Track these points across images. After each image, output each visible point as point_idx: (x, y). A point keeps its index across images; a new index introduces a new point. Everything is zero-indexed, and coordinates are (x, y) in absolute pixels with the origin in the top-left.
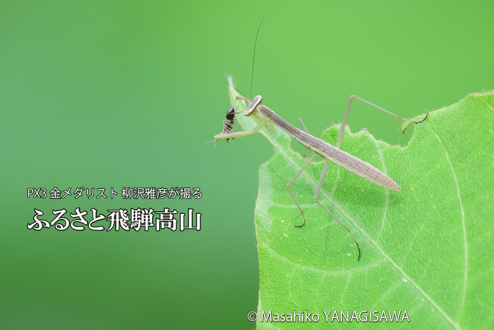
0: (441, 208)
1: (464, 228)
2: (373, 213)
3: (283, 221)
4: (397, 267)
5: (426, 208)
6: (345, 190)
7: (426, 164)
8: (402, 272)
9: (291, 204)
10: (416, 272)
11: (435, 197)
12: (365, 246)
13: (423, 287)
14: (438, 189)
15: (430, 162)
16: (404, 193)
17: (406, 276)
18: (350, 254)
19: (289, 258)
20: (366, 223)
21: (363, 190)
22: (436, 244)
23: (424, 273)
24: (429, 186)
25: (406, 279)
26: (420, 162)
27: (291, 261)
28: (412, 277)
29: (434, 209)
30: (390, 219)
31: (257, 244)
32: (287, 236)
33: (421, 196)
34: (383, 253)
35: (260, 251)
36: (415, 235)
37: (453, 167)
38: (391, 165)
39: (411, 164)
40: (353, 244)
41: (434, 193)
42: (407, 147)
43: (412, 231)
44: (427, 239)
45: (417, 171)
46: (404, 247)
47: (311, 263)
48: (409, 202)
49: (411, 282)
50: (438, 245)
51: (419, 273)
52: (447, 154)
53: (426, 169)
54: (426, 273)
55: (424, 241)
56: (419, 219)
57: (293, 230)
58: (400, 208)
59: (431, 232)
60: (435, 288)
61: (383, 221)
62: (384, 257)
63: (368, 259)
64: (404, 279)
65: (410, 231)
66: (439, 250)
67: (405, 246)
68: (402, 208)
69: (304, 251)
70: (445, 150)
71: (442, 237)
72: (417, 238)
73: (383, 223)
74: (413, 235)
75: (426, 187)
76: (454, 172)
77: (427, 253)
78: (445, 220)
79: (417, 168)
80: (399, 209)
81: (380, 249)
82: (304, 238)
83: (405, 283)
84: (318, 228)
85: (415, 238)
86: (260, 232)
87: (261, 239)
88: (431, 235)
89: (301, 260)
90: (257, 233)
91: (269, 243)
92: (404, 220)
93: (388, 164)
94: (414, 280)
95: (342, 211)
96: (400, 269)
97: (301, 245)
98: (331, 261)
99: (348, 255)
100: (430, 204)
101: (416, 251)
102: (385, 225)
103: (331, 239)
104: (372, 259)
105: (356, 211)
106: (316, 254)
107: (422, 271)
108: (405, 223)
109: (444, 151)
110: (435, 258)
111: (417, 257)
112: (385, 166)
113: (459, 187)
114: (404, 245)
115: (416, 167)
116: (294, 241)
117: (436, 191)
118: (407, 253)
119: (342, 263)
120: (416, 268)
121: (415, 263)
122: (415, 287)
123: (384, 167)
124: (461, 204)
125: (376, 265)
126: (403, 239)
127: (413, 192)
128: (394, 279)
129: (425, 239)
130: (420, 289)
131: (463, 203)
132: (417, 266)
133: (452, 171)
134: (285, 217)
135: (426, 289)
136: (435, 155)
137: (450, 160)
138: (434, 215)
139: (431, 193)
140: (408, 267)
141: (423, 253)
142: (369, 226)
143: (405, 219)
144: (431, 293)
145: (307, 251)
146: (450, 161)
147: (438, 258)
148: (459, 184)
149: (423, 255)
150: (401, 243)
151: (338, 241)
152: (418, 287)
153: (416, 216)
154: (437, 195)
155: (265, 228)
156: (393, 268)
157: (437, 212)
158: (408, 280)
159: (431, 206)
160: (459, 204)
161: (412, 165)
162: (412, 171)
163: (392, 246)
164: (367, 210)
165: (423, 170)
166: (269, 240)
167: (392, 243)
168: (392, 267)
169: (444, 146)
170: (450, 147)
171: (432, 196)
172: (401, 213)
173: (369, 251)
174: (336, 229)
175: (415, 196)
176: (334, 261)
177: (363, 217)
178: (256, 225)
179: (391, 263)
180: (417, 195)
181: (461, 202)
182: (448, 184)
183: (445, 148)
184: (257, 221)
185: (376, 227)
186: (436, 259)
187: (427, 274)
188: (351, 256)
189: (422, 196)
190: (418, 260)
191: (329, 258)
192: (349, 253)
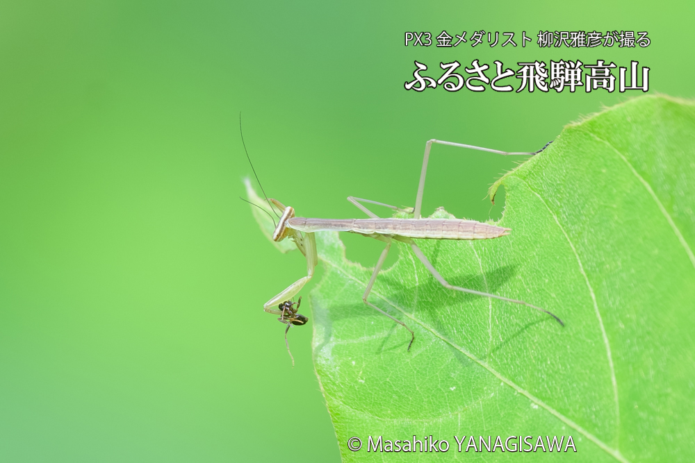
0: (563, 294)
1: (598, 315)
2: (474, 323)
3: (354, 363)
4: (520, 390)
5: (542, 299)
6: (431, 300)
7: (530, 237)
8: (530, 397)
9: (360, 336)
10: (546, 392)
11: (551, 281)
12: (473, 372)
13: (561, 411)
14: (553, 269)
15: (535, 234)
16: (509, 284)
17: (535, 400)
18: (454, 388)
19: (371, 412)
20: (467, 339)
21: (454, 294)
22: (565, 347)
23: (559, 390)
24: (540, 267)
25: (536, 404)
26: (522, 236)
27: (376, 415)
28: (543, 399)
29: (554, 298)
30: (498, 326)
31: (325, 403)
32: (363, 382)
33: (532, 284)
34: (498, 375)
35: (331, 411)
36: (535, 341)
37: (567, 232)
38: (485, 250)
39: (511, 242)
40: (455, 373)
41: (548, 275)
42: (502, 219)
43: (530, 336)
44: (553, 342)
45: (520, 250)
46: (525, 361)
47: (403, 411)
48: (519, 296)
49: (543, 408)
50: (568, 347)
51: (551, 392)
52: (555, 217)
53: (532, 245)
54: (560, 390)
55: (550, 345)
56: (536, 316)
57: (370, 373)
58: (509, 308)
59: (556, 330)
60: (578, 409)
61: (490, 331)
62: (501, 381)
63: (480, 389)
64: (532, 405)
65: (528, 337)
66: (571, 353)
67: (525, 359)
68: (511, 307)
69: (391, 397)
70: (551, 212)
71: (571, 334)
72: (539, 344)
73: (490, 335)
74: (533, 341)
75: (537, 270)
76: (569, 240)
77: (556, 361)
78: (571, 309)
79: (520, 247)
80: (507, 309)
81: (493, 371)
82: (388, 380)
83: (535, 410)
84: (404, 361)
85: (537, 345)
86: (326, 385)
87: (330, 394)
88: (557, 335)
89: (389, 412)
90: (322, 388)
91: (341, 397)
92: (517, 324)
93: (481, 250)
94: (547, 404)
95: (432, 330)
96: (526, 393)
97: (385, 391)
98: (431, 403)
99: (452, 389)
100: (547, 293)
101: (541, 362)
102: (493, 337)
103: (424, 372)
104: (485, 388)
105: (451, 325)
106: (407, 398)
107: (556, 389)
108: (519, 326)
109: (551, 214)
110: (569, 367)
111: (544, 371)
112: (478, 254)
113: (580, 259)
114: (524, 357)
115: (518, 245)
116: (375, 387)
117: (552, 273)
118: (530, 368)
119: (446, 403)
120: (546, 386)
121: (543, 380)
122: (550, 413)
123: (477, 256)
124: (588, 283)
125: (492, 394)
126: (520, 349)
127: (521, 280)
128: (519, 408)
129: (550, 342)
130: (557, 414)
131: (589, 281)
132: (547, 383)
133: (566, 239)
134: (355, 357)
135: (563, 411)
136: (539, 222)
137: (561, 224)
138: (555, 307)
139: (545, 277)
140: (535, 388)
141: (551, 363)
142: (471, 341)
143: (518, 321)
144: (573, 416)
145: (397, 397)
146: (561, 226)
147: (573, 365)
148: (579, 255)
149: (552, 366)
150: (519, 355)
151: (434, 373)
152: (554, 412)
153: (531, 314)
154: (553, 277)
155: (331, 377)
156: (516, 394)
157: (557, 301)
158: (539, 406)
159: (550, 295)
160: (585, 282)
161: (513, 243)
162: (514, 251)
163: (508, 364)
164: (464, 320)
165: (528, 247)
166: (340, 394)
167: (507, 360)
168: (514, 392)
169: (549, 207)
170: (558, 206)
171: (547, 281)
172: (511, 314)
173: (478, 377)
174: (428, 357)
175: (525, 286)
176: (434, 402)
177: (461, 332)
178: (319, 377)
179: (511, 387)
180: (528, 284)
181: (587, 279)
182: (565, 258)
183: (551, 210)
184: (318, 371)
185: (482, 341)
186: (571, 368)
187: (562, 391)
188: (456, 390)
189: (534, 283)
190: (547, 375)
191: (427, 400)
192: (452, 387)
